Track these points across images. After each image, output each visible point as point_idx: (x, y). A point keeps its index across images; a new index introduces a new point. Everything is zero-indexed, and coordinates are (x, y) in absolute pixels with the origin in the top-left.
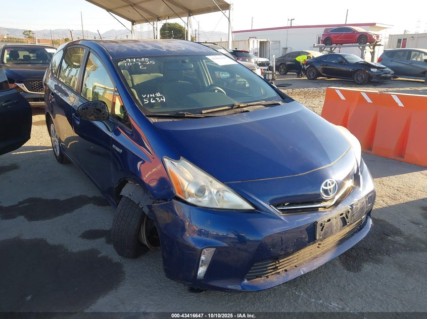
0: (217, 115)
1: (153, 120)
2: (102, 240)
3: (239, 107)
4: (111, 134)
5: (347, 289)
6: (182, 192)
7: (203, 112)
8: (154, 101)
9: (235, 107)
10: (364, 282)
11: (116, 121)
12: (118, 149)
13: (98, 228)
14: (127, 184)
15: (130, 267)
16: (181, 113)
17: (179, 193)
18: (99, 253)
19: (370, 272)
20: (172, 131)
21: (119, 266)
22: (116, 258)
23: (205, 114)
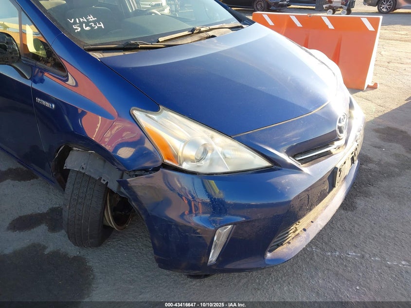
0: (179, 42)
1: (98, 55)
2: (43, 228)
3: (200, 32)
4: (28, 83)
5: (355, 232)
6: (175, 157)
7: (161, 39)
8: (88, 28)
9: (195, 32)
10: (366, 220)
11: (33, 62)
12: (48, 104)
13: (29, 213)
14: (71, 152)
15: (95, 258)
16: (132, 42)
17: (169, 159)
18: (45, 248)
19: (366, 207)
20: (133, 68)
21: (79, 261)
22: (72, 250)
23: (162, 42)
